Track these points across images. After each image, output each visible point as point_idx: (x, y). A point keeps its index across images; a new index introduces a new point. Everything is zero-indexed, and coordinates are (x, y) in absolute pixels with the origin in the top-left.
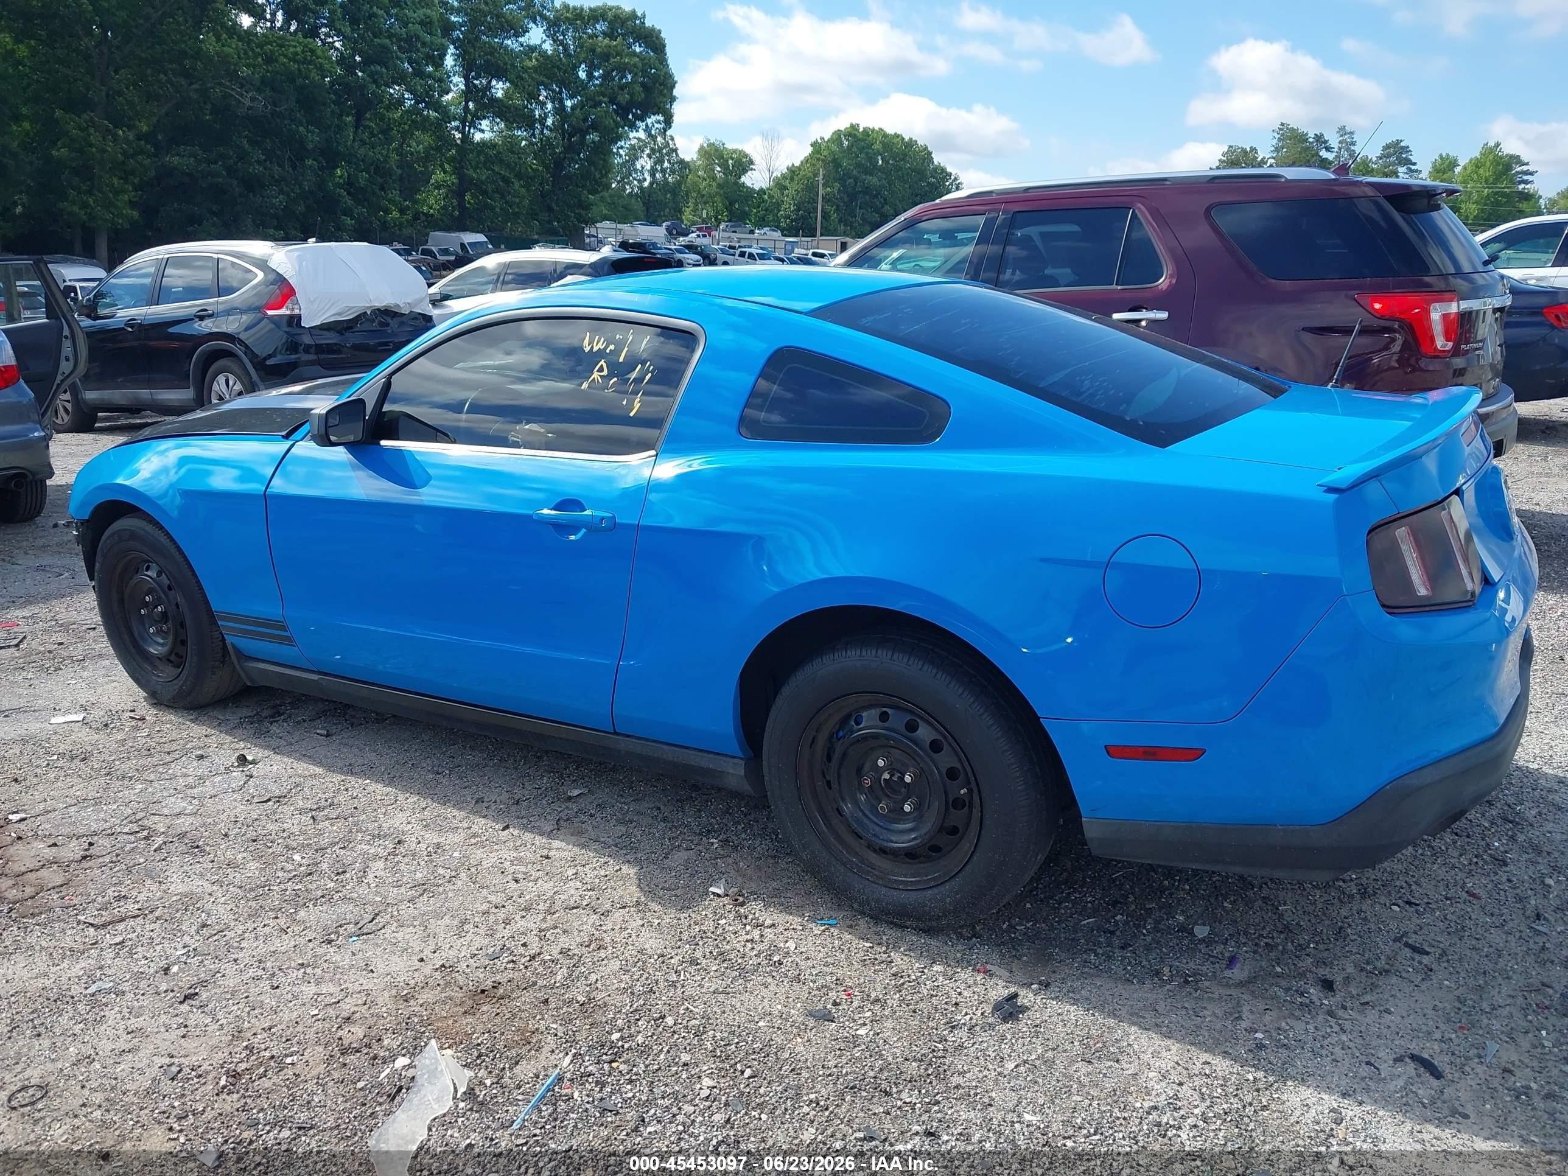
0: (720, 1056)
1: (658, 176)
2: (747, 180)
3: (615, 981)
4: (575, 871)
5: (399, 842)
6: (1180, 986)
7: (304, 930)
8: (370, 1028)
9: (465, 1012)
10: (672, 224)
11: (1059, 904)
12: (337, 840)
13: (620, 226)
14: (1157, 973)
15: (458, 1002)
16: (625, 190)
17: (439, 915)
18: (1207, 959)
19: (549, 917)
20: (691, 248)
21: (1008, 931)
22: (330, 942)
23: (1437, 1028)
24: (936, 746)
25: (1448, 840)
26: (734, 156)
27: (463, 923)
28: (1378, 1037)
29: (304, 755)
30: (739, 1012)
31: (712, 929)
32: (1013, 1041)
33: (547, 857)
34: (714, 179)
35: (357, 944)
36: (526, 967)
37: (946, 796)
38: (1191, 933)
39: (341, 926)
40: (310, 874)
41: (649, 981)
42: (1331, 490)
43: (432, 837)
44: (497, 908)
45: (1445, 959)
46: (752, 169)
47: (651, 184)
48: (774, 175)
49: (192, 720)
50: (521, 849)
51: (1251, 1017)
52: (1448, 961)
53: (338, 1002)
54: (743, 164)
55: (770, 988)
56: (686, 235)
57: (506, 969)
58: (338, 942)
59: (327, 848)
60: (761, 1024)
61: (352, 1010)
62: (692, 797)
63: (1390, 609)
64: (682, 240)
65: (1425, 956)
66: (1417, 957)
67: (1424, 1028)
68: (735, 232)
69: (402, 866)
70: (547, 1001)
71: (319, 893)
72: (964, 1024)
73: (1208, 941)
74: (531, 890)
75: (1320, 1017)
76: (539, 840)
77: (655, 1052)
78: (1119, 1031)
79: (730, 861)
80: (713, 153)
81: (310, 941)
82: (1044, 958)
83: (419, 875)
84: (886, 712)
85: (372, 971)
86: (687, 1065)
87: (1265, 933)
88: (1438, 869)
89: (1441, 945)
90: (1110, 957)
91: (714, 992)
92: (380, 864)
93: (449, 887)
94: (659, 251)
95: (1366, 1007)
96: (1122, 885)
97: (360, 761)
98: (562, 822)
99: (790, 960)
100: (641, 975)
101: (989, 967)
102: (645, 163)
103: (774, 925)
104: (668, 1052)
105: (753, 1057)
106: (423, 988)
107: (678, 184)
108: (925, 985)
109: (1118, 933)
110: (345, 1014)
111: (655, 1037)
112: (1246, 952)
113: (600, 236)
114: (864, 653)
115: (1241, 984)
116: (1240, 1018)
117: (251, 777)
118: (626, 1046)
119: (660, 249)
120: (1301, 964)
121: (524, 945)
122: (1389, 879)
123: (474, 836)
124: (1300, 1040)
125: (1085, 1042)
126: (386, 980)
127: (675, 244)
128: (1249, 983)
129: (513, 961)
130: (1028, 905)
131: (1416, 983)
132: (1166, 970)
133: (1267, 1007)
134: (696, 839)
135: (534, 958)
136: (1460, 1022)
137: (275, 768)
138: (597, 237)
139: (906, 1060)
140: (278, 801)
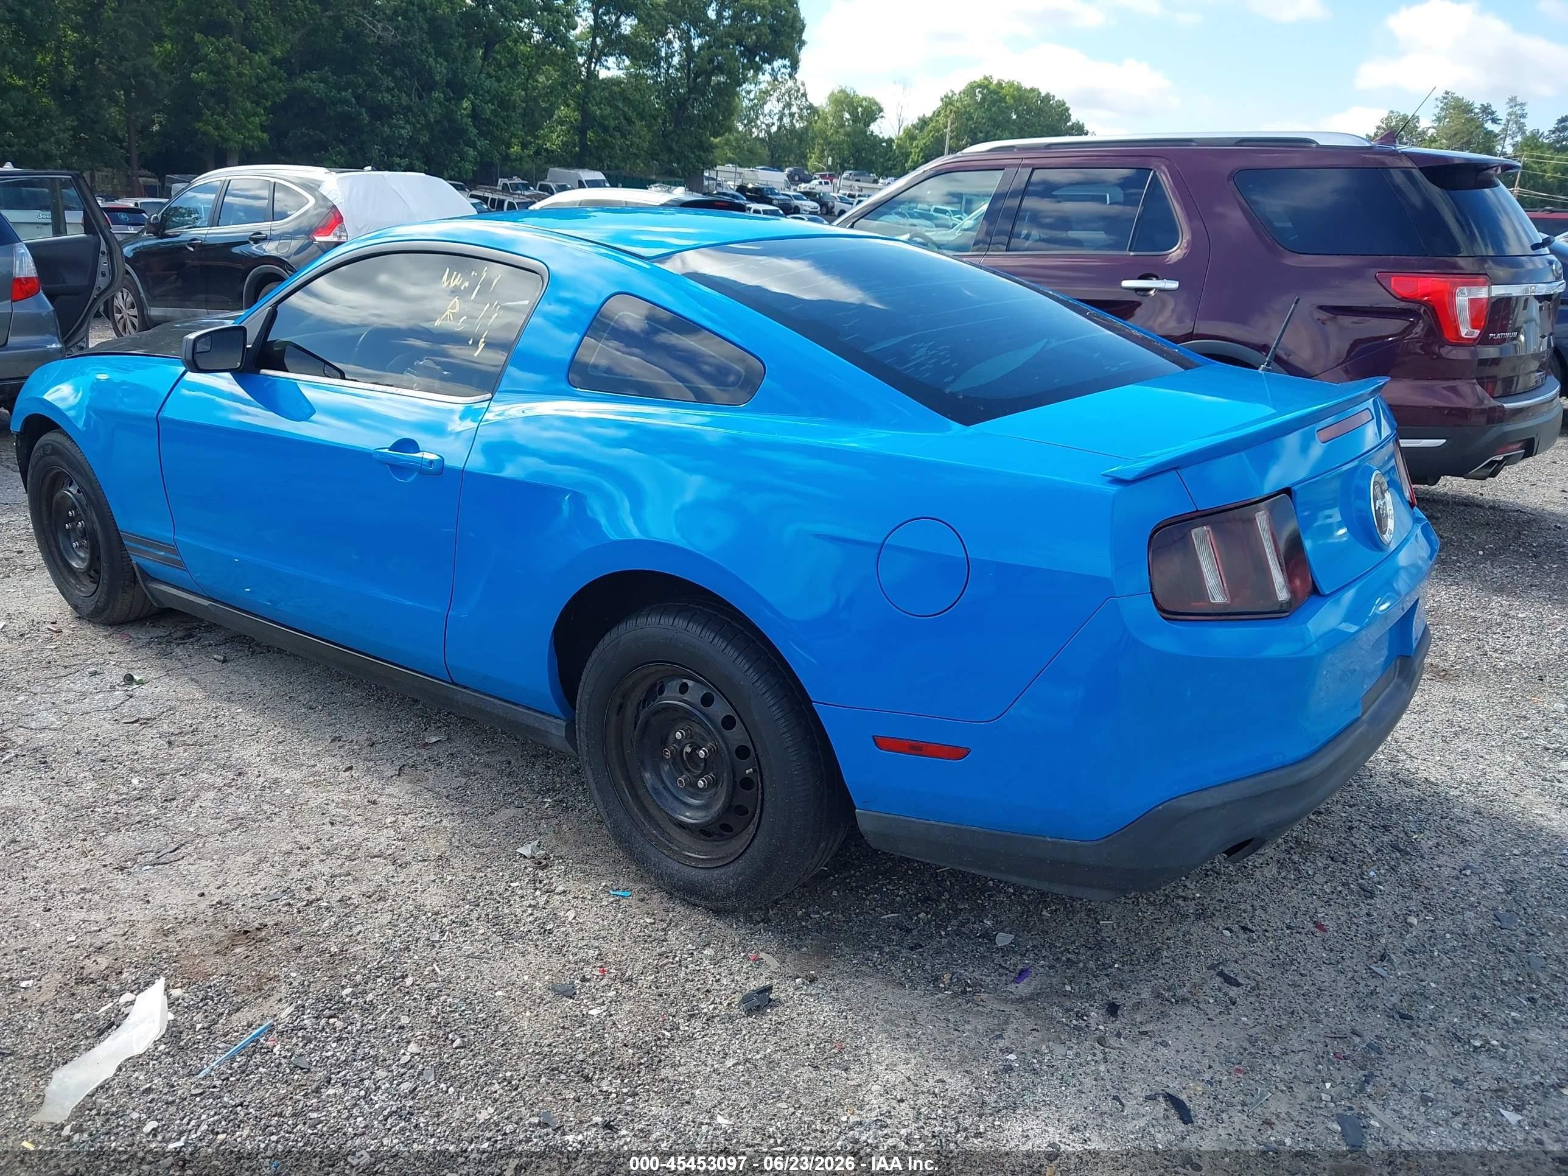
0: (440, 1023)
1: (786, 120)
2: (876, 128)
3: (377, 935)
4: (394, 819)
5: (240, 774)
6: (955, 995)
7: (104, 854)
8: (116, 959)
9: (217, 952)
10: (795, 170)
11: (867, 895)
12: (182, 767)
13: (739, 170)
14: (936, 979)
15: (216, 940)
16: (751, 133)
17: (241, 851)
18: (997, 970)
19: (347, 864)
20: (809, 195)
21: (801, 919)
22: (122, 869)
23: (1210, 1067)
24: (729, 723)
25: (1320, 864)
26: (864, 103)
27: (260, 861)
28: (1141, 1070)
29: (192, 680)
30: (483, 979)
31: (501, 891)
32: (746, 1037)
33: (374, 803)
34: (842, 126)
35: (148, 872)
36: (299, 912)
37: (734, 776)
38: (992, 941)
39: (141, 854)
40: (139, 799)
41: (410, 939)
42: (1117, 481)
43: (275, 772)
44: (301, 848)
45: (1256, 992)
46: (882, 117)
47: (779, 128)
48: (904, 124)
49: (105, 637)
50: (353, 792)
51: (1013, 1037)
52: (1258, 996)
53: (100, 931)
54: (871, 112)
55: (528, 957)
56: (808, 182)
57: (279, 911)
58: (131, 870)
59: (168, 774)
60: (499, 993)
61: (109, 940)
62: (548, 754)
63: (1170, 615)
64: (803, 187)
65: (1234, 988)
66: (1226, 987)
67: (1197, 1066)
68: (858, 180)
69: (231, 799)
70: (300, 948)
71: (138, 818)
72: (705, 1014)
73: (1006, 951)
74: (341, 835)
75: (1087, 1044)
76: (376, 785)
77: (378, 1011)
78: (864, 1038)
79: (554, 822)
80: (844, 101)
81: (105, 866)
82: (825, 952)
83: (242, 809)
84: (685, 684)
85: (148, 902)
86: (403, 1027)
87: (1071, 948)
88: (1295, 897)
89: (1259, 978)
90: (894, 957)
91: (468, 956)
92: (212, 794)
93: (267, 823)
94: (777, 197)
95: (1143, 1037)
96: (943, 880)
97: (243, 690)
98: (406, 768)
99: (563, 929)
100: (406, 931)
101: (762, 955)
102: (773, 106)
103: (564, 892)
104: (391, 1012)
105: (472, 1027)
106: (189, 923)
107: (805, 130)
108: (687, 967)
109: (915, 932)
110: (99, 944)
111: (385, 997)
112: (1042, 966)
113: (719, 179)
114: (662, 621)
115: (1021, 1000)
116: (1000, 1037)
117: (131, 697)
118: (354, 1002)
119: (778, 194)
120: (1096, 984)
121: (309, 889)
122: (1235, 901)
123: (314, 775)
124: (1053, 1066)
125: (822, 1045)
126: (158, 912)
127: (795, 190)
128: (1029, 1000)
129: (289, 904)
130: (835, 893)
131: (1210, 1016)
132: (946, 978)
133: (1035, 1027)
134: (531, 797)
135: (312, 902)
136: (1240, 1063)
137: (158, 690)
138: (716, 180)
139: (625, 1045)
140: (145, 723)
